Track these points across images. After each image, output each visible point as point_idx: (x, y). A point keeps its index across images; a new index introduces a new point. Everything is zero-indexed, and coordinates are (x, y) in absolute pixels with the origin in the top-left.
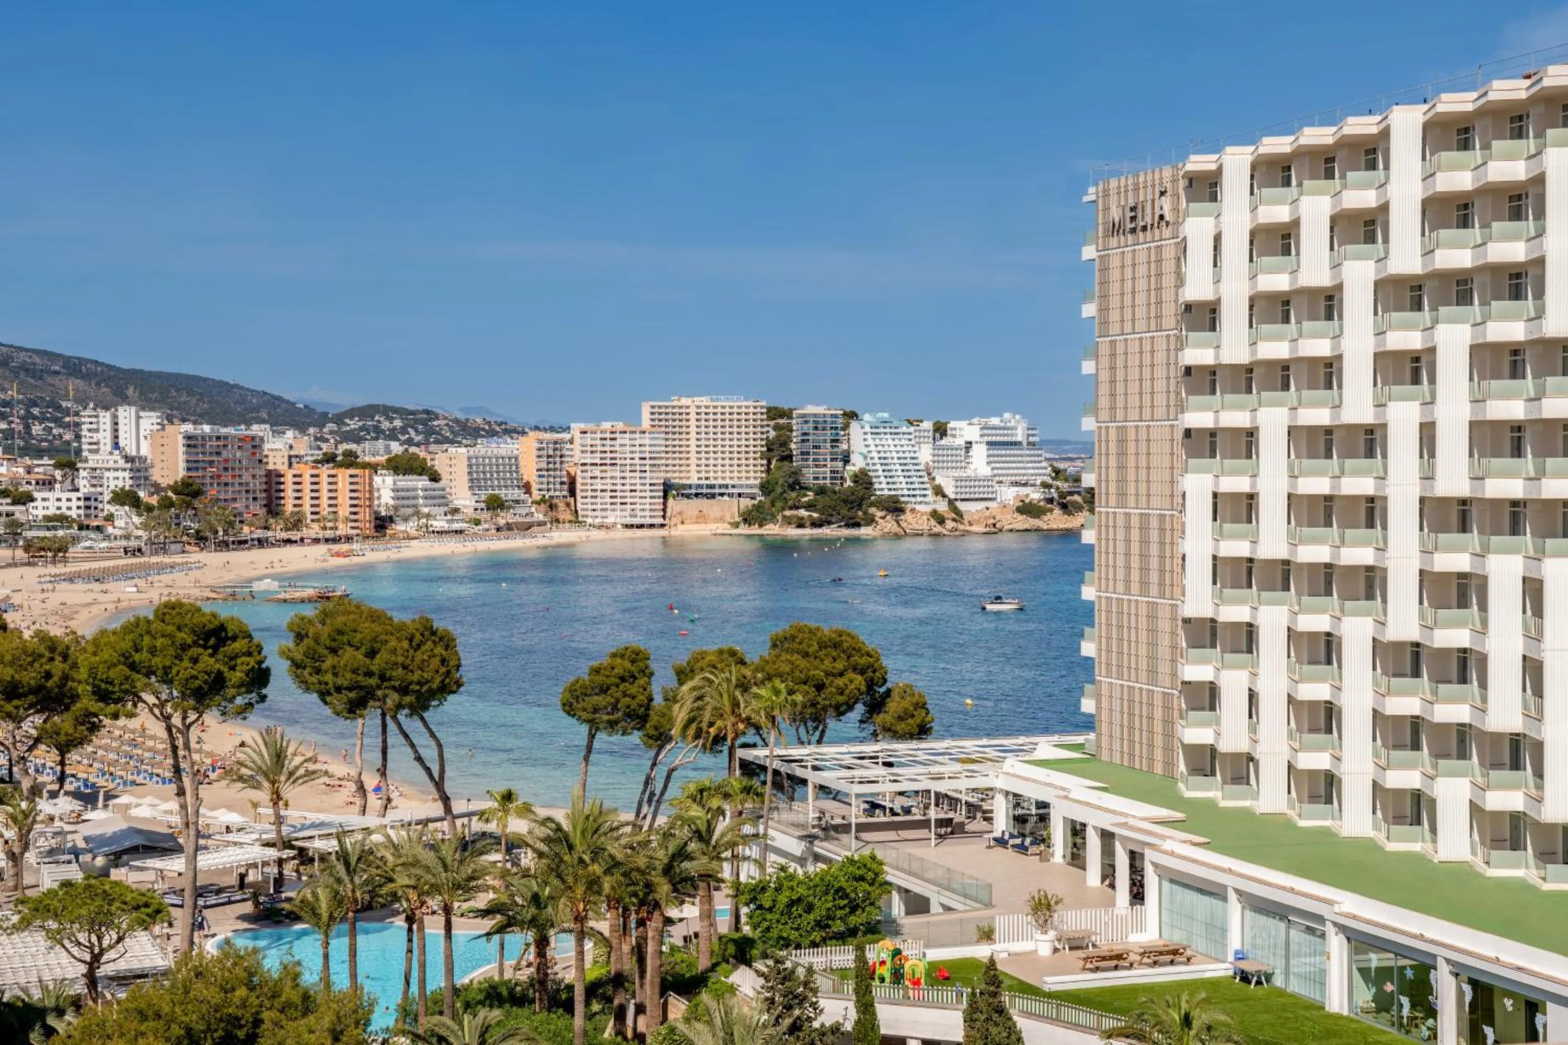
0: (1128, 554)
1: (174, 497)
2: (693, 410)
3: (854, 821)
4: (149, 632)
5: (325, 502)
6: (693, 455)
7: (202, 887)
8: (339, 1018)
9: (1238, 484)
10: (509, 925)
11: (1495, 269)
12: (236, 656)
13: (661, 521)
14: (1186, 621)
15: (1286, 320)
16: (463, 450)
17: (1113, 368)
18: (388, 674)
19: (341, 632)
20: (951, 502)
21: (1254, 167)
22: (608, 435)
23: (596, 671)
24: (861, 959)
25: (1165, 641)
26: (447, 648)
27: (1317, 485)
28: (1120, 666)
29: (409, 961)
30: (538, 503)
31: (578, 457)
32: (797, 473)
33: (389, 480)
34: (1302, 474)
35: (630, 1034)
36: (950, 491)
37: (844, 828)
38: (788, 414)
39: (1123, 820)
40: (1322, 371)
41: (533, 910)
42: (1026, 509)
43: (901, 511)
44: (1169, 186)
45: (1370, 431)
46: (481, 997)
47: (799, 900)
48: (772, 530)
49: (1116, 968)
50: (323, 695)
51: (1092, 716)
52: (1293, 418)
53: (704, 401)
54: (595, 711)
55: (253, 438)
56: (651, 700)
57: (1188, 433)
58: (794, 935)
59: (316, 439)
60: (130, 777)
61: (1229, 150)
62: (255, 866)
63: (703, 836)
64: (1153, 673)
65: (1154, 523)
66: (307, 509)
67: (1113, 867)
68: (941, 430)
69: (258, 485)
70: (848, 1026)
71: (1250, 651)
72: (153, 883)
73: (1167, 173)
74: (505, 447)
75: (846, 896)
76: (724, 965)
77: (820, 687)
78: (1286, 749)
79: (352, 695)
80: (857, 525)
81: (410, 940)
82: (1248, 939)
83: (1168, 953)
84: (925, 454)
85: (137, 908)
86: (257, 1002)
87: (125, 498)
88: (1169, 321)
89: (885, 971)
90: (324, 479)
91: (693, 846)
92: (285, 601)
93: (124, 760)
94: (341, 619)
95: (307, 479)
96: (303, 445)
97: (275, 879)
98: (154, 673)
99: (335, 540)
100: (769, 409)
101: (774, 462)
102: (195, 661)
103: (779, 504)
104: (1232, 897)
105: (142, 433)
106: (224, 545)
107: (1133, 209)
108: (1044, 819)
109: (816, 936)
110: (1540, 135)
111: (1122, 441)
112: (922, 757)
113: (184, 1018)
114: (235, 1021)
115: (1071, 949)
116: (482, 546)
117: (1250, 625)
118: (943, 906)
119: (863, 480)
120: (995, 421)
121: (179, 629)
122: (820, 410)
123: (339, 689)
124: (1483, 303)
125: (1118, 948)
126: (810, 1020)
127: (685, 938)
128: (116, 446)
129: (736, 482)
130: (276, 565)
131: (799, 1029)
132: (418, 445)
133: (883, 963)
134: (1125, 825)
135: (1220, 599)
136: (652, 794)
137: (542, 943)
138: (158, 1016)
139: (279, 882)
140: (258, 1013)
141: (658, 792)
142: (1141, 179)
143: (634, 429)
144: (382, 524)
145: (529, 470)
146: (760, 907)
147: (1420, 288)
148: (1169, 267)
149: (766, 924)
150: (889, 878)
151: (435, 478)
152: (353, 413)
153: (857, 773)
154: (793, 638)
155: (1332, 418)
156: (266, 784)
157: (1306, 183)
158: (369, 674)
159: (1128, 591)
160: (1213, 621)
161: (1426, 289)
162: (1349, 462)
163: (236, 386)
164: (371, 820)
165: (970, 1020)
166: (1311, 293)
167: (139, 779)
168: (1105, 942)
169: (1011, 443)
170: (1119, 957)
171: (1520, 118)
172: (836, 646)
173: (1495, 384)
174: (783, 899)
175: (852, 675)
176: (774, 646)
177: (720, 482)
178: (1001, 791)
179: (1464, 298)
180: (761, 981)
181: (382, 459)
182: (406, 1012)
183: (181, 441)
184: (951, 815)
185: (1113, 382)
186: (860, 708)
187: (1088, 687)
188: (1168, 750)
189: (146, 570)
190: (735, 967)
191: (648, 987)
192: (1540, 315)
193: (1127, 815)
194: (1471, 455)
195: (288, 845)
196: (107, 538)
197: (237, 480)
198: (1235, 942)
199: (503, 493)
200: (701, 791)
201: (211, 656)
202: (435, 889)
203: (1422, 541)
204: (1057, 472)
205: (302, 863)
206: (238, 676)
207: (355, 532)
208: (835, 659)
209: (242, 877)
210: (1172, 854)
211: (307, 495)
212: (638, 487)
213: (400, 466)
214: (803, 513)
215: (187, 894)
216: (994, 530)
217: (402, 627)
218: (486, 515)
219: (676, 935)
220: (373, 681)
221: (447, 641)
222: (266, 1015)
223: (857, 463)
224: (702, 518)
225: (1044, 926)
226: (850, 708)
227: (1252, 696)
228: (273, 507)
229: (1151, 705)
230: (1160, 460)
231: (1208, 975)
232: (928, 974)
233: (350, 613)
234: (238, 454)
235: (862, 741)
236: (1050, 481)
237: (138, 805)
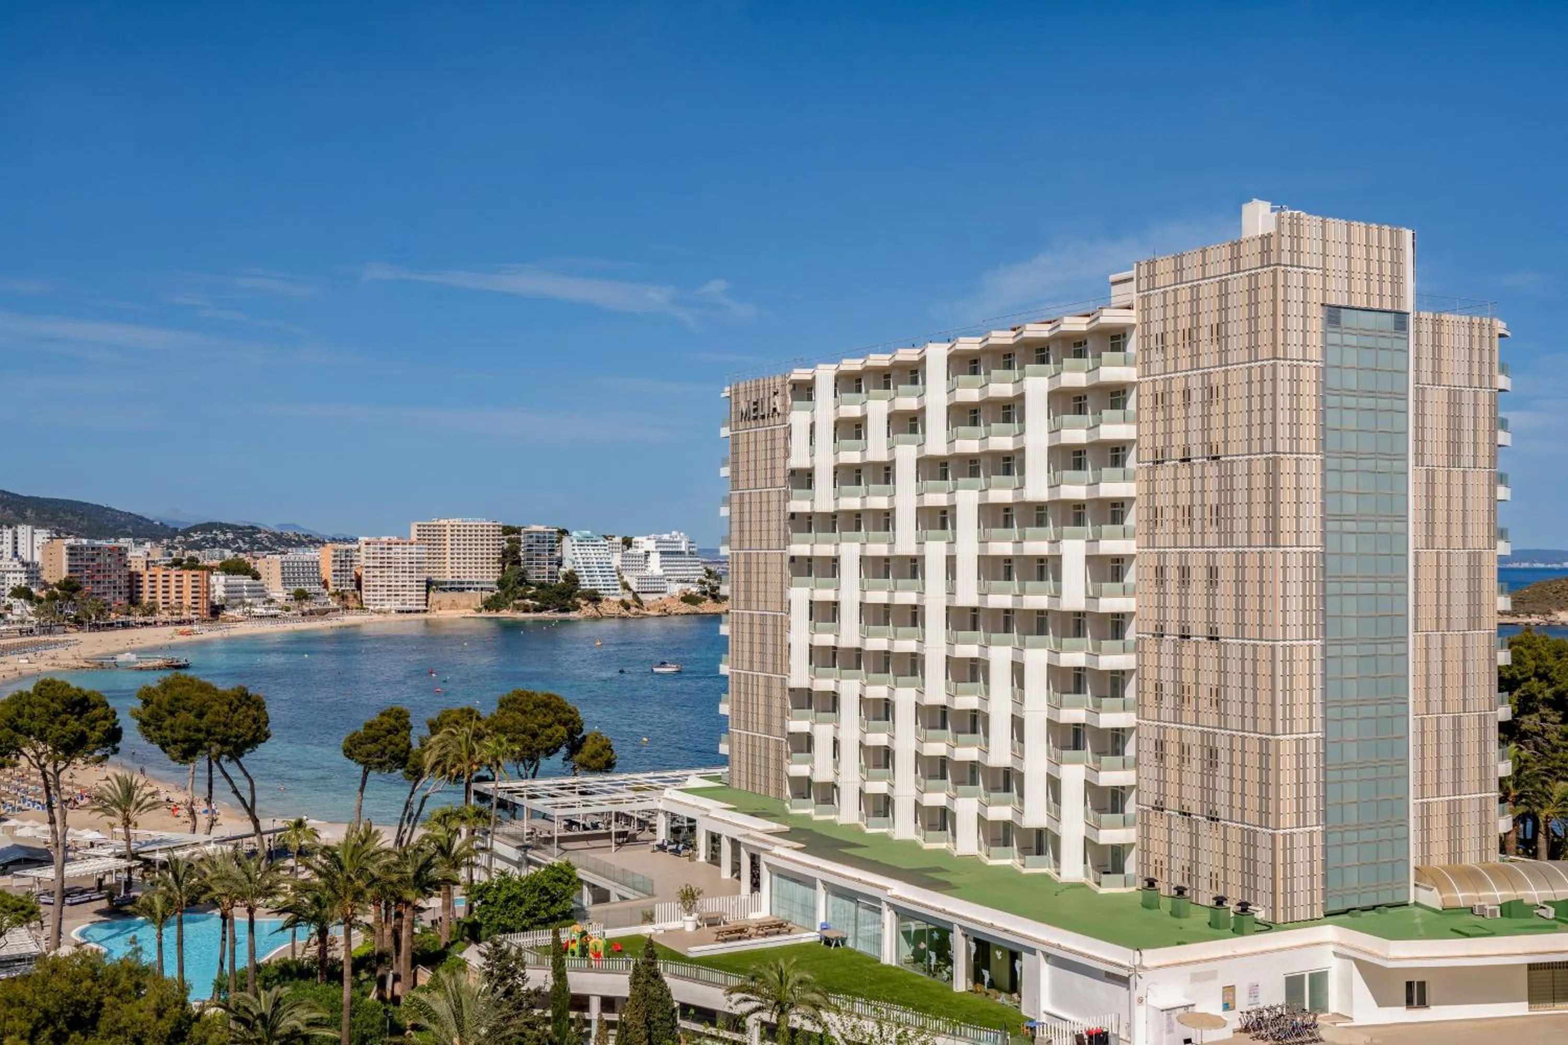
0: (751, 643)
1: (59, 592)
2: (448, 528)
3: (556, 834)
4: (29, 703)
5: (173, 595)
6: (448, 560)
7: (69, 889)
8: (162, 1000)
9: (827, 595)
10: (297, 920)
11: (995, 454)
12: (96, 720)
13: (424, 608)
14: (791, 690)
15: (858, 483)
16: (277, 557)
17: (741, 513)
18: (213, 730)
19: (177, 700)
20: (635, 594)
21: (837, 378)
22: (386, 546)
23: (369, 726)
24: (557, 940)
25: (776, 703)
26: (258, 709)
27: (879, 597)
28: (746, 722)
29: (223, 947)
30: (333, 595)
31: (363, 562)
32: (524, 573)
33: (222, 579)
34: (870, 589)
35: (389, 996)
36: (634, 586)
37: (548, 841)
38: (517, 531)
39: (746, 832)
40: (883, 518)
41: (317, 909)
42: (688, 599)
43: (600, 600)
44: (779, 388)
45: (914, 560)
46: (276, 973)
47: (514, 897)
48: (505, 614)
49: (739, 938)
50: (163, 746)
51: (726, 756)
52: (863, 550)
53: (457, 521)
54: (369, 755)
55: (120, 549)
56: (410, 746)
57: (793, 559)
58: (509, 922)
59: (168, 547)
60: (18, 805)
61: (820, 366)
62: (111, 872)
63: (445, 851)
64: (768, 729)
65: (770, 621)
66: (160, 600)
67: (739, 864)
68: (628, 543)
69: (123, 583)
70: (548, 989)
71: (834, 711)
72: (31, 887)
73: (779, 380)
74: (310, 554)
75: (548, 893)
76: (460, 943)
77: (534, 736)
78: (857, 779)
79: (185, 746)
80: (568, 611)
81: (224, 932)
82: (830, 915)
83: (776, 926)
84: (616, 560)
85: (16, 910)
86: (99, 990)
87: (21, 593)
88: (780, 481)
89: (575, 947)
90: (173, 578)
91: (438, 858)
92: (141, 669)
93: (13, 792)
94: (179, 689)
95: (160, 578)
96: (157, 554)
97: (126, 883)
98: (33, 733)
99: (179, 623)
100: (504, 528)
101: (507, 565)
102: (64, 724)
103: (511, 596)
104: (820, 885)
105: (36, 545)
106: (97, 627)
107: (755, 403)
108: (692, 829)
109: (526, 922)
110: (1021, 368)
111: (748, 563)
112: (607, 787)
113: (43, 1004)
114: (82, 1005)
115: (709, 925)
116: (289, 626)
117: (834, 693)
118: (619, 896)
119: (572, 578)
120: (666, 537)
121: (52, 700)
122: (541, 528)
123: (175, 742)
124: (986, 476)
125: (741, 924)
126: (519, 986)
127: (433, 922)
128: (16, 554)
129: (479, 579)
130: (136, 641)
131: (511, 993)
132: (245, 552)
133: (574, 941)
134: (748, 836)
135: (814, 674)
136: (411, 815)
137: (323, 933)
138: (22, 1003)
139: (129, 884)
140: (100, 998)
141: (415, 813)
142: (761, 383)
143: (404, 542)
144: (216, 611)
145: (327, 572)
146: (485, 903)
147: (946, 464)
148: (780, 443)
149: (489, 915)
150: (582, 877)
151: (256, 577)
152: (195, 529)
153: (559, 800)
154: (515, 700)
155: (889, 551)
156: (119, 812)
157: (871, 391)
158: (198, 730)
159: (751, 669)
160: (809, 690)
161: (950, 466)
162: (900, 582)
163: (109, 509)
164: (200, 837)
165: (634, 983)
166: (875, 465)
167: (25, 806)
168: (733, 920)
169: (678, 553)
170: (741, 931)
171: (1009, 356)
172: (547, 705)
173: (995, 531)
174: (502, 896)
175: (559, 727)
176: (502, 706)
177: (468, 579)
178: (662, 811)
179: (974, 473)
180: (484, 960)
181: (216, 562)
182: (220, 987)
183: (65, 550)
184: (627, 829)
185: (741, 522)
186: (564, 750)
187: (724, 736)
188: (779, 780)
189: (36, 646)
190: (469, 944)
191: (402, 962)
192: (1022, 486)
193: (748, 828)
194: (979, 578)
195: (135, 856)
196: (7, 622)
197: (107, 579)
198: (821, 917)
199: (306, 588)
200: (445, 816)
201: (77, 720)
202: (242, 896)
203: (948, 637)
204: (709, 572)
205: (147, 870)
206: (97, 734)
207: (195, 617)
208: (545, 716)
209: (100, 881)
210: (779, 856)
211: (160, 590)
212: (408, 583)
213: (230, 568)
214: (528, 601)
215: (57, 895)
216: (665, 614)
217: (224, 695)
218: (295, 604)
219: (426, 919)
220: (201, 736)
221: (259, 704)
222: (106, 1000)
223: (567, 567)
224: (454, 605)
225: (689, 911)
226: (556, 750)
227: (836, 742)
228: (134, 599)
229: (767, 748)
230: (774, 577)
231: (803, 941)
232: (606, 948)
233: (184, 685)
234: (108, 560)
235: (565, 775)
236: (704, 579)
237: (22, 827)
